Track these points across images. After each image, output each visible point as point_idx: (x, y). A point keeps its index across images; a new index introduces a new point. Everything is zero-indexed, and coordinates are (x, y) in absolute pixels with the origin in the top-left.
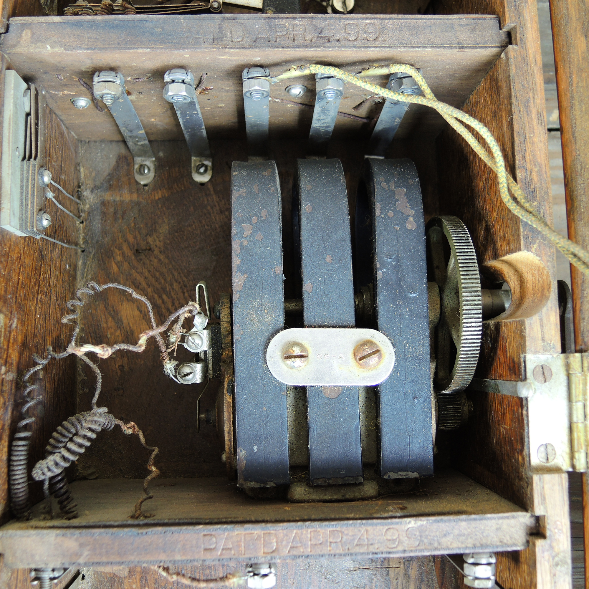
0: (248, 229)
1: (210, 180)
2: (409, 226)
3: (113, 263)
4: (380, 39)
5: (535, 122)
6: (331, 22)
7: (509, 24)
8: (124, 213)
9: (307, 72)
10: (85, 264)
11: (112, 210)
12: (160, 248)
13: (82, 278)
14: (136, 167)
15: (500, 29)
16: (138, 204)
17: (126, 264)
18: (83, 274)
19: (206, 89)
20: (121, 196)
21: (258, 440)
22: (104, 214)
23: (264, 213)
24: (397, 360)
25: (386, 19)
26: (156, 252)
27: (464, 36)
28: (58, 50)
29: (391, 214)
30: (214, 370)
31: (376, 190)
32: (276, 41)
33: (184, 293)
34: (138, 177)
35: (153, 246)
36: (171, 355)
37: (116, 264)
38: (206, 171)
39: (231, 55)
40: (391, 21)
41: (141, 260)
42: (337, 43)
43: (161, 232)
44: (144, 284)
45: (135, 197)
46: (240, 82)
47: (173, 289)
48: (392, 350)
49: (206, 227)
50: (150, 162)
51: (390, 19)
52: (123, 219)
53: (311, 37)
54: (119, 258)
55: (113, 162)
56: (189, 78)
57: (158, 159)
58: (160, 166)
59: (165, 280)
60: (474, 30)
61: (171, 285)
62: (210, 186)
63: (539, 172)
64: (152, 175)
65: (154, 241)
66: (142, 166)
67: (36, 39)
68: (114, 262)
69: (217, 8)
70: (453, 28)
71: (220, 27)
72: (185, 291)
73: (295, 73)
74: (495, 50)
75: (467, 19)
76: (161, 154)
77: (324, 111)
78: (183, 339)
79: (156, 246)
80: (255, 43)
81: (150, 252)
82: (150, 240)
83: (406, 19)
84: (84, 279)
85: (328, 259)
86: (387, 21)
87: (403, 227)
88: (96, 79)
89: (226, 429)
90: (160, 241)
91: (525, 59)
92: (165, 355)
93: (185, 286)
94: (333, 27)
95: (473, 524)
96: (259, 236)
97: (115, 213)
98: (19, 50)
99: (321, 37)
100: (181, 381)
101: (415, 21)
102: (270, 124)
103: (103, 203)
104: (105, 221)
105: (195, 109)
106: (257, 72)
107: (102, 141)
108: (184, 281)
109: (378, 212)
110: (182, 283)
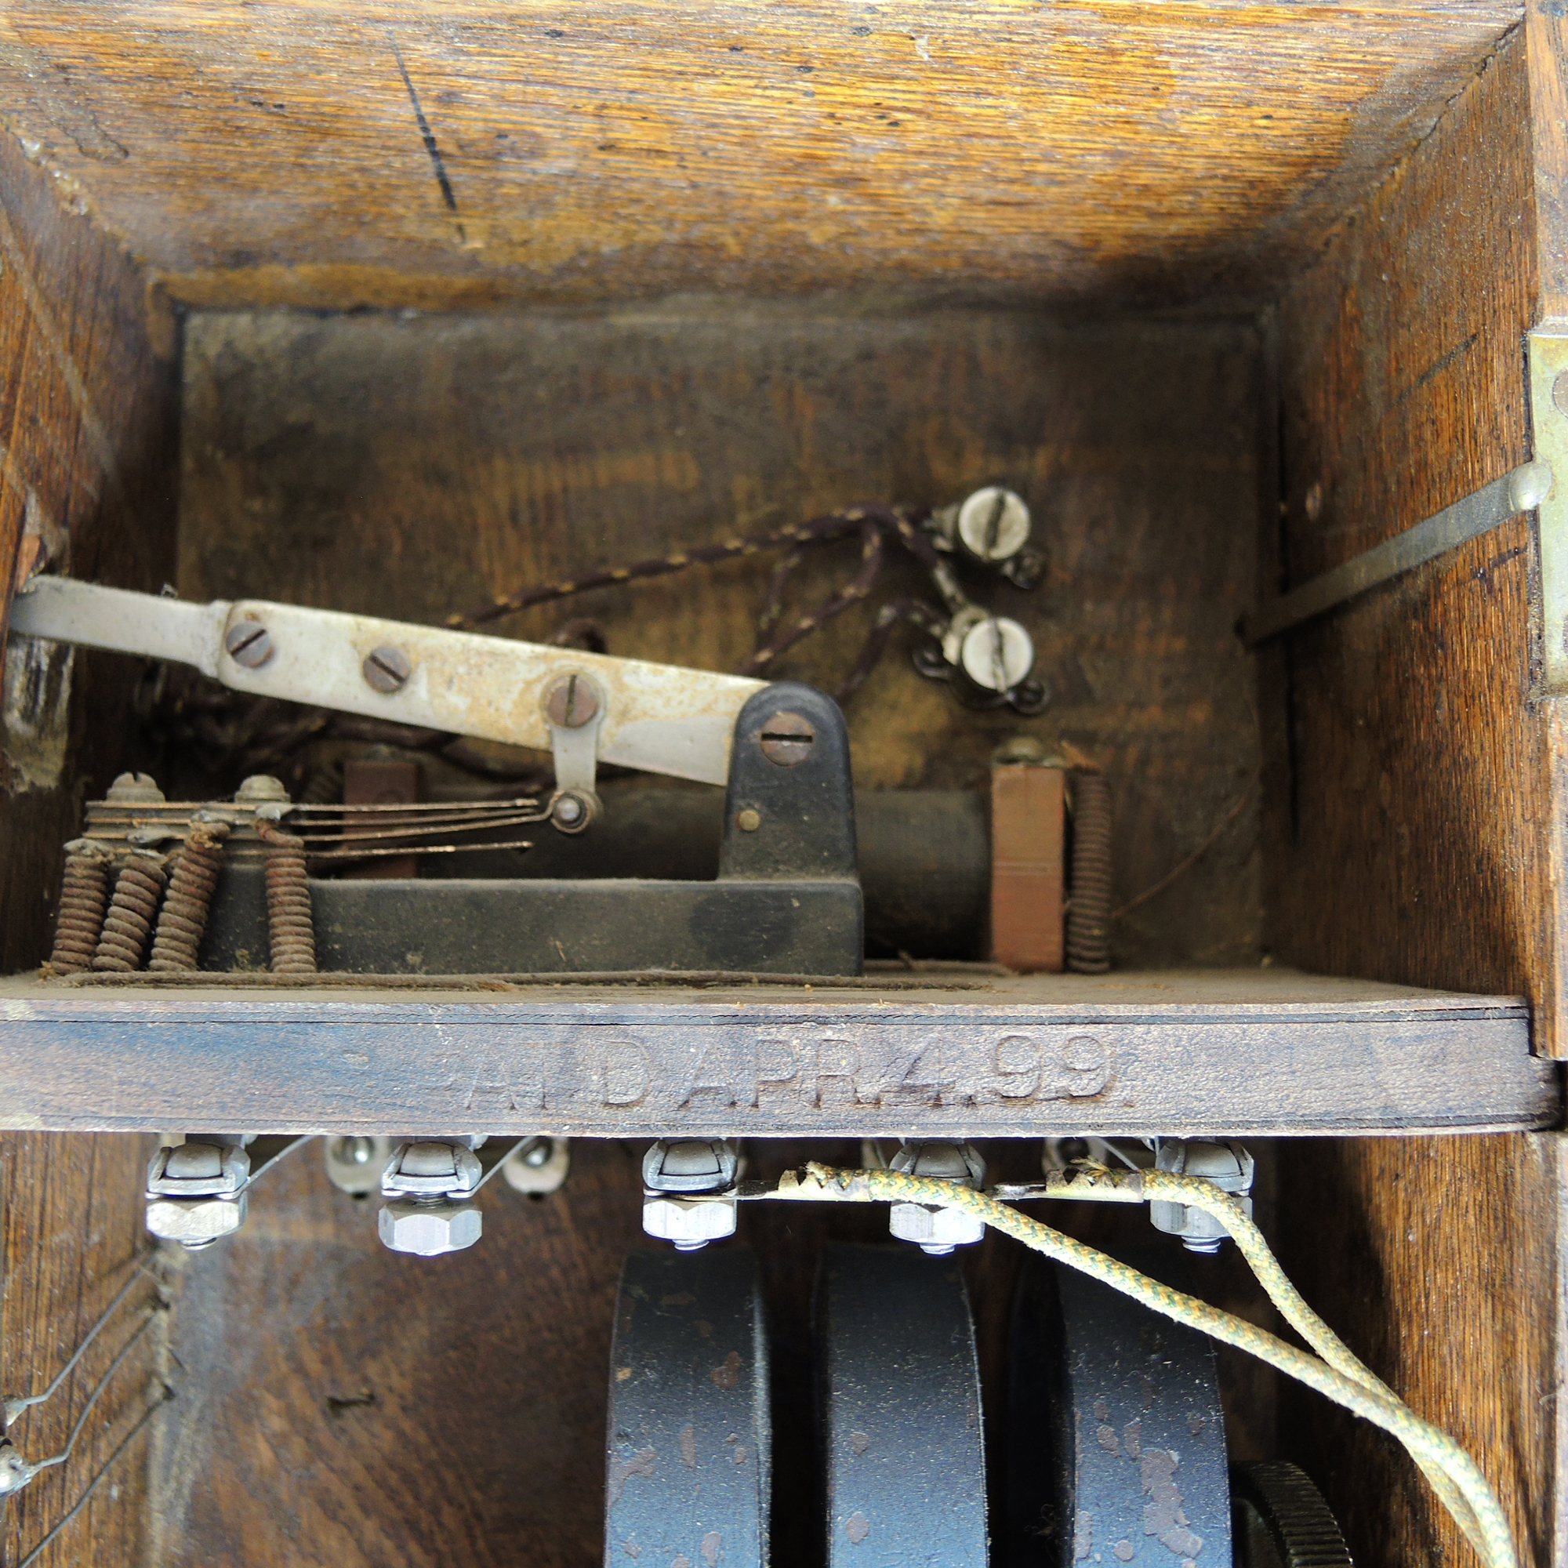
1: (563, 1187)
3: (259, 1438)
4: (1115, 1096)
6: (948, 1035)
8: (294, 1282)
9: (859, 1197)
10: (173, 1437)
12: (402, 1397)
13: (166, 1480)
15: (1533, 1052)
16: (337, 1253)
17: (298, 1445)
18: (167, 1467)
20: (285, 1227)
22: (233, 1281)
25: (1135, 1021)
26: (391, 1407)
27: (1406, 1082)
29: (1124, 1549)
31: (1080, 1457)
32: (755, 1105)
33: (472, 1539)
34: (335, 1172)
35: (380, 1391)
37: (268, 1441)
38: (547, 1160)
40: (1155, 1030)
41: (343, 1430)
42: (966, 1111)
43: (405, 1344)
44: (352, 1508)
45: (328, 1232)
47: (440, 1524)
49: (546, 1335)
51: (1152, 1020)
52: (290, 1300)
53: (877, 1089)
54: (277, 1424)
59: (417, 1497)
60: (1440, 1058)
61: (436, 1512)
62: (561, 1205)
65: (386, 1373)
68: (264, 1434)
69: (575, 820)
70: (1368, 1050)
71: (567, 1053)
72: (478, 1532)
73: (819, 1189)
75: (1421, 1016)
79: (390, 1389)
80: (683, 1112)
81: (372, 1409)
82: (372, 1369)
83: (1208, 1020)
84: (173, 1484)
86: (1140, 1029)
90: (402, 1375)
93: (479, 1517)
94: (955, 1053)
97: (266, 1282)
99: (912, 1089)
101: (1237, 1029)
104: (237, 1305)
106: (690, 1175)
108: (473, 1502)
109: (1081, 1544)
110: (468, 1507)
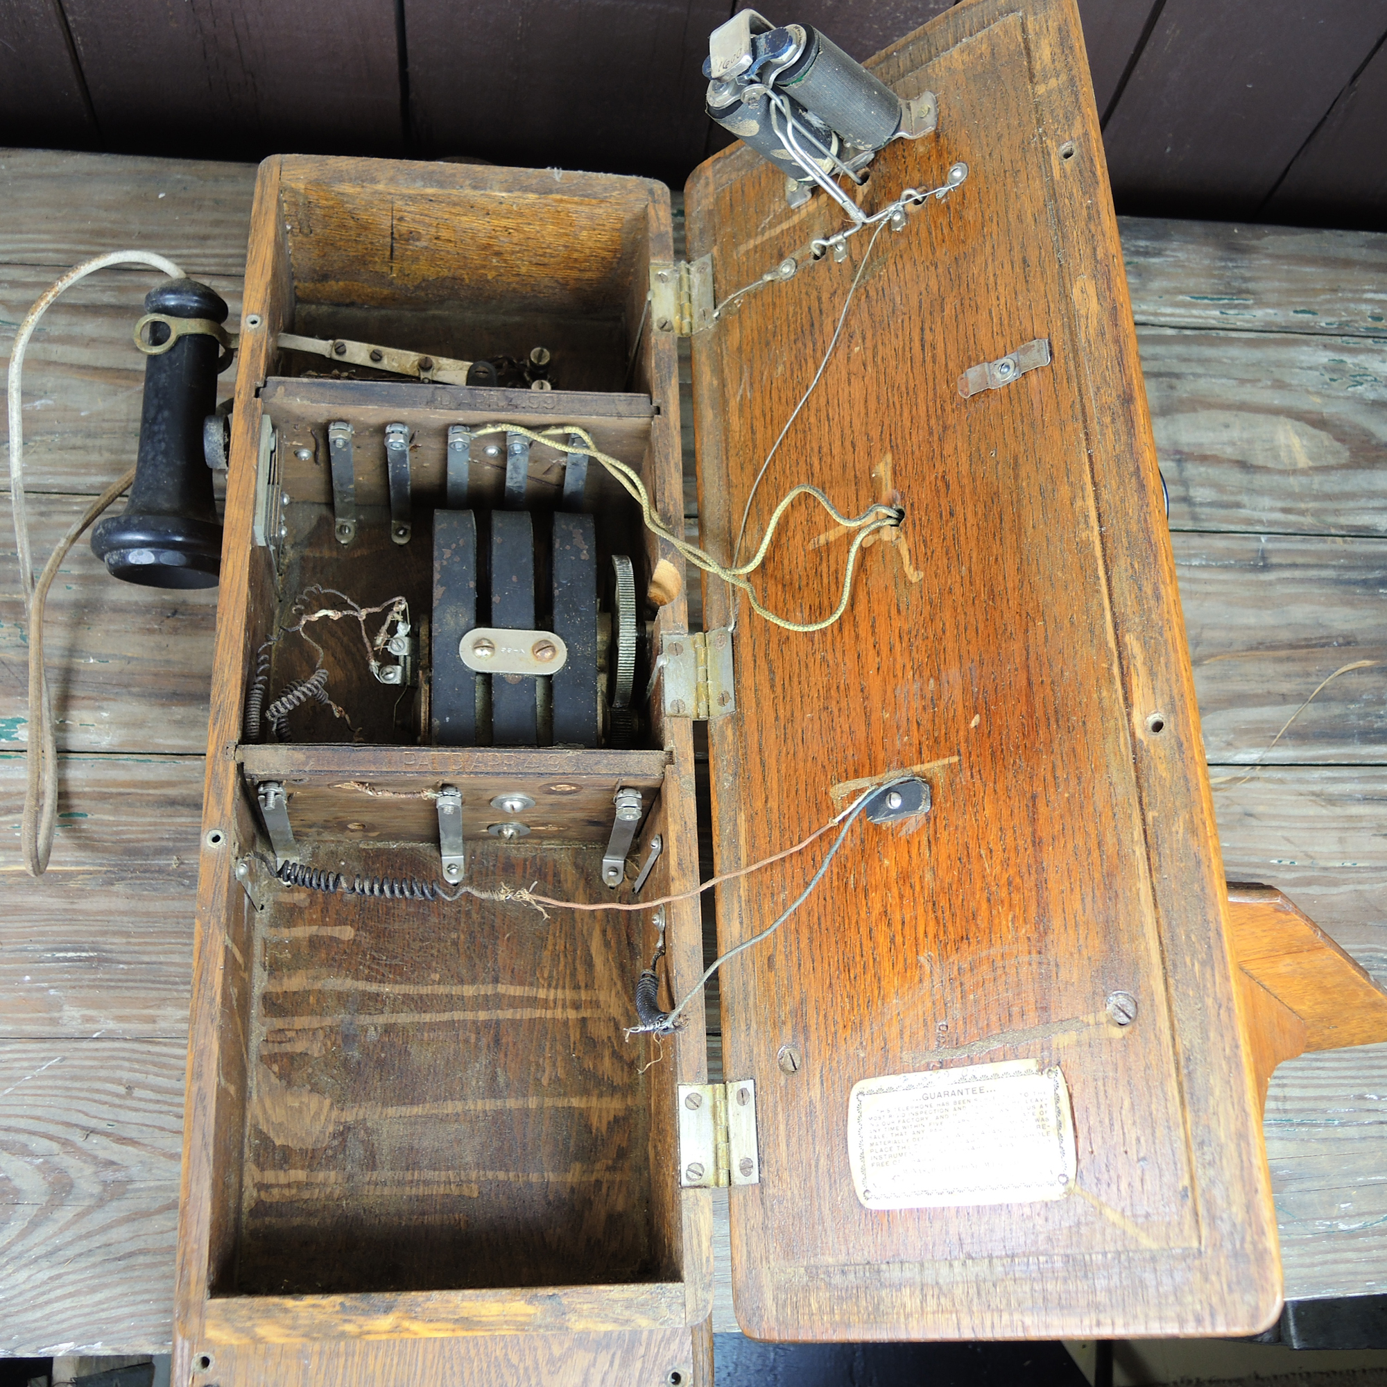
0: (447, 553)
1: (409, 542)
2: (583, 557)
5: (673, 470)
7: (657, 401)
8: (323, 568)
9: (499, 429)
11: (311, 565)
14: (337, 527)
15: (651, 404)
16: (337, 560)
19: (416, 447)
20: (321, 552)
21: (450, 712)
22: (303, 568)
23: (461, 542)
24: (568, 657)
27: (622, 408)
28: (306, 402)
29: (568, 547)
30: (412, 678)
32: (476, 406)
34: (338, 536)
36: (377, 656)
38: (405, 534)
39: (441, 414)
40: (566, 396)
42: (523, 409)
44: (340, 633)
45: (335, 554)
46: (446, 436)
48: (565, 649)
50: (350, 523)
52: (322, 573)
53: (503, 404)
55: (314, 522)
56: (406, 430)
57: (359, 521)
58: (360, 527)
62: (408, 548)
63: (675, 505)
64: (352, 534)
66: (343, 527)
67: (288, 394)
71: (433, 394)
73: (490, 430)
74: (646, 420)
75: (626, 396)
76: (362, 517)
77: (516, 468)
78: (387, 643)
80: (460, 406)
83: (577, 394)
85: (514, 579)
86: (562, 395)
87: (578, 558)
88: (332, 427)
89: (423, 710)
91: (667, 426)
92: (371, 654)
94: (521, 398)
95: (619, 757)
96: (457, 559)
97: (314, 567)
98: (274, 400)
99: (511, 405)
100: (382, 681)
101: (584, 396)
102: (469, 487)
103: (302, 558)
104: (304, 574)
105: (405, 462)
106: (458, 429)
107: (304, 502)
109: (557, 545)
